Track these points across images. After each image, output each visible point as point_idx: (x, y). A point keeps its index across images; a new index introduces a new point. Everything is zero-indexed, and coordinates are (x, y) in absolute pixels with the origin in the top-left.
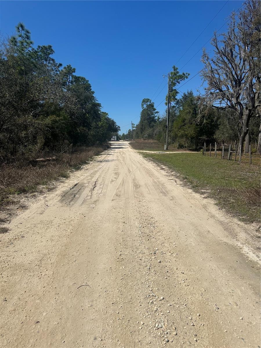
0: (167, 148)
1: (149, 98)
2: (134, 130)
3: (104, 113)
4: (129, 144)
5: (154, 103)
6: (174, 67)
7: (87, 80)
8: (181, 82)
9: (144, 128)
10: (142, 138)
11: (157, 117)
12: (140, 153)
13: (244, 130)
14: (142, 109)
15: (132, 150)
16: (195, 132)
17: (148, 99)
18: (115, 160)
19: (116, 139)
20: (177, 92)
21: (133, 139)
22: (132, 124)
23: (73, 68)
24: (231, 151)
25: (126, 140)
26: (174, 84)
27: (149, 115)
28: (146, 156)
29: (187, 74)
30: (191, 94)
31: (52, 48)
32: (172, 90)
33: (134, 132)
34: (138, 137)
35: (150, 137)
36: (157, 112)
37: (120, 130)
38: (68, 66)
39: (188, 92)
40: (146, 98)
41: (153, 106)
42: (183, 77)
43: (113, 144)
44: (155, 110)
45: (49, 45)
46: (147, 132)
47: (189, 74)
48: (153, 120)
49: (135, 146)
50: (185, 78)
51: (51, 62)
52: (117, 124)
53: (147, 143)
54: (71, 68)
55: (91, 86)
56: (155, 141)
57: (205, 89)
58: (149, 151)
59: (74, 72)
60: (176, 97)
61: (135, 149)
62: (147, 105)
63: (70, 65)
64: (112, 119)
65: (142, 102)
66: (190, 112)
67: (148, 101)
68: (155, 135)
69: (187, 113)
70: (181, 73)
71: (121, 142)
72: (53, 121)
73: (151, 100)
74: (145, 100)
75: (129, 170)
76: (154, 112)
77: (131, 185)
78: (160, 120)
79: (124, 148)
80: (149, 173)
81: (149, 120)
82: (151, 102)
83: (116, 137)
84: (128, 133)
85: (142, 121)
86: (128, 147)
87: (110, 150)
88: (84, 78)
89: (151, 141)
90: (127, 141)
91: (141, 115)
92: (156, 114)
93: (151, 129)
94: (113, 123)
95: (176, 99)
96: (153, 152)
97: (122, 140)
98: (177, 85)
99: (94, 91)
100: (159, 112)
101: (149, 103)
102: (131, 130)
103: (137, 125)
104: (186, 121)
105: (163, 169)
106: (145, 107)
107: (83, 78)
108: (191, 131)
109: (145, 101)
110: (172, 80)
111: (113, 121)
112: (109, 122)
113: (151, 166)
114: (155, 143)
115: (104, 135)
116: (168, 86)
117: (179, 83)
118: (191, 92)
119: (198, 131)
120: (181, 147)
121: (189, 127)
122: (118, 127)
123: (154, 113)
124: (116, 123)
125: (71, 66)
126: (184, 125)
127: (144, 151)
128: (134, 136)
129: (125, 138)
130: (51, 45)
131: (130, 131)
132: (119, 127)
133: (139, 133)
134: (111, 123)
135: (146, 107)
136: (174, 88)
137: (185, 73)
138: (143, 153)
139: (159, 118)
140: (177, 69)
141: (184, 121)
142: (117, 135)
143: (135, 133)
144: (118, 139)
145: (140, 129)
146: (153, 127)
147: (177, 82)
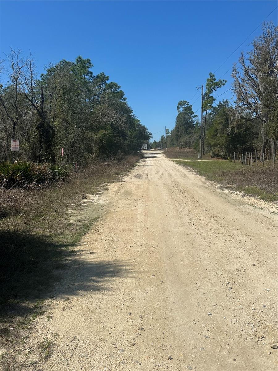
0: (201, 157)
1: (186, 100)
2: (167, 137)
3: (136, 120)
4: (163, 153)
5: (192, 106)
6: (211, 74)
7: (119, 86)
8: (217, 89)
9: (180, 135)
10: (178, 146)
11: (195, 122)
12: (174, 161)
13: (265, 140)
14: (178, 113)
15: (166, 159)
16: (226, 142)
17: (185, 102)
18: (154, 165)
19: (146, 148)
20: (214, 100)
21: (167, 147)
22: (166, 130)
23: (106, 76)
24: (247, 158)
25: (158, 149)
26: (210, 91)
27: (185, 119)
28: (178, 163)
29: (224, 81)
30: (226, 103)
31: (91, 62)
32: (209, 98)
33: (168, 138)
34: (173, 145)
35: (187, 145)
36: (196, 116)
37: (152, 137)
38: (101, 74)
39: (223, 101)
40: (182, 101)
41: (191, 109)
42: (219, 84)
43: (145, 153)
44: (193, 113)
45: (88, 59)
46: (184, 139)
47: (226, 81)
48: (191, 126)
49: (168, 155)
50: (222, 86)
51: (89, 74)
52: (148, 131)
53: (182, 152)
54: (105, 76)
55: (124, 93)
56: (192, 150)
57: (235, 102)
58: (183, 159)
59: (108, 80)
60: (212, 105)
61: (170, 158)
62: (184, 108)
63: (103, 73)
64: (143, 125)
65: (178, 105)
66: (222, 122)
67: (184, 104)
68: (193, 143)
69: (219, 123)
70: (217, 81)
71: (152, 151)
72: (103, 134)
73: (188, 102)
74: (181, 102)
75: (165, 170)
76: (192, 116)
77: (167, 175)
78: (199, 125)
79: (158, 157)
80: (178, 171)
81: (186, 126)
82: (188, 105)
83: (146, 145)
84: (160, 140)
85: (177, 127)
86: (162, 156)
87: (145, 159)
88: (116, 84)
89: (187, 150)
90: (160, 150)
91: (176, 120)
92: (194, 118)
93: (188, 136)
94: (144, 129)
95: (212, 107)
96: (186, 160)
97: (153, 148)
98: (213, 92)
99: (127, 98)
100: (198, 116)
101: (186, 106)
102: (165, 137)
103: (172, 131)
104: (218, 131)
105: (188, 169)
106: (181, 111)
107: (114, 84)
108: (222, 140)
109: (181, 104)
110: (208, 87)
111: (144, 127)
112: (139, 128)
113: (181, 168)
114: (191, 152)
115: (139, 145)
116: (202, 97)
117: (216, 90)
118: (226, 100)
119: (229, 140)
120: (216, 155)
121: (221, 137)
122: (149, 134)
123: (192, 118)
124: (147, 129)
125: (105, 74)
126: (216, 135)
127: (178, 160)
128: (168, 143)
129: (157, 146)
130: (90, 59)
131: (163, 138)
132: (151, 134)
133: (174, 140)
134: (142, 130)
135: (183, 110)
136: (210, 95)
137: (222, 80)
138: (176, 161)
139: (197, 124)
140: (214, 76)
141: (216, 131)
142: (147, 143)
143: (169, 140)
144: (149, 148)
145: (175, 136)
146: (190, 133)
147: (214, 89)
